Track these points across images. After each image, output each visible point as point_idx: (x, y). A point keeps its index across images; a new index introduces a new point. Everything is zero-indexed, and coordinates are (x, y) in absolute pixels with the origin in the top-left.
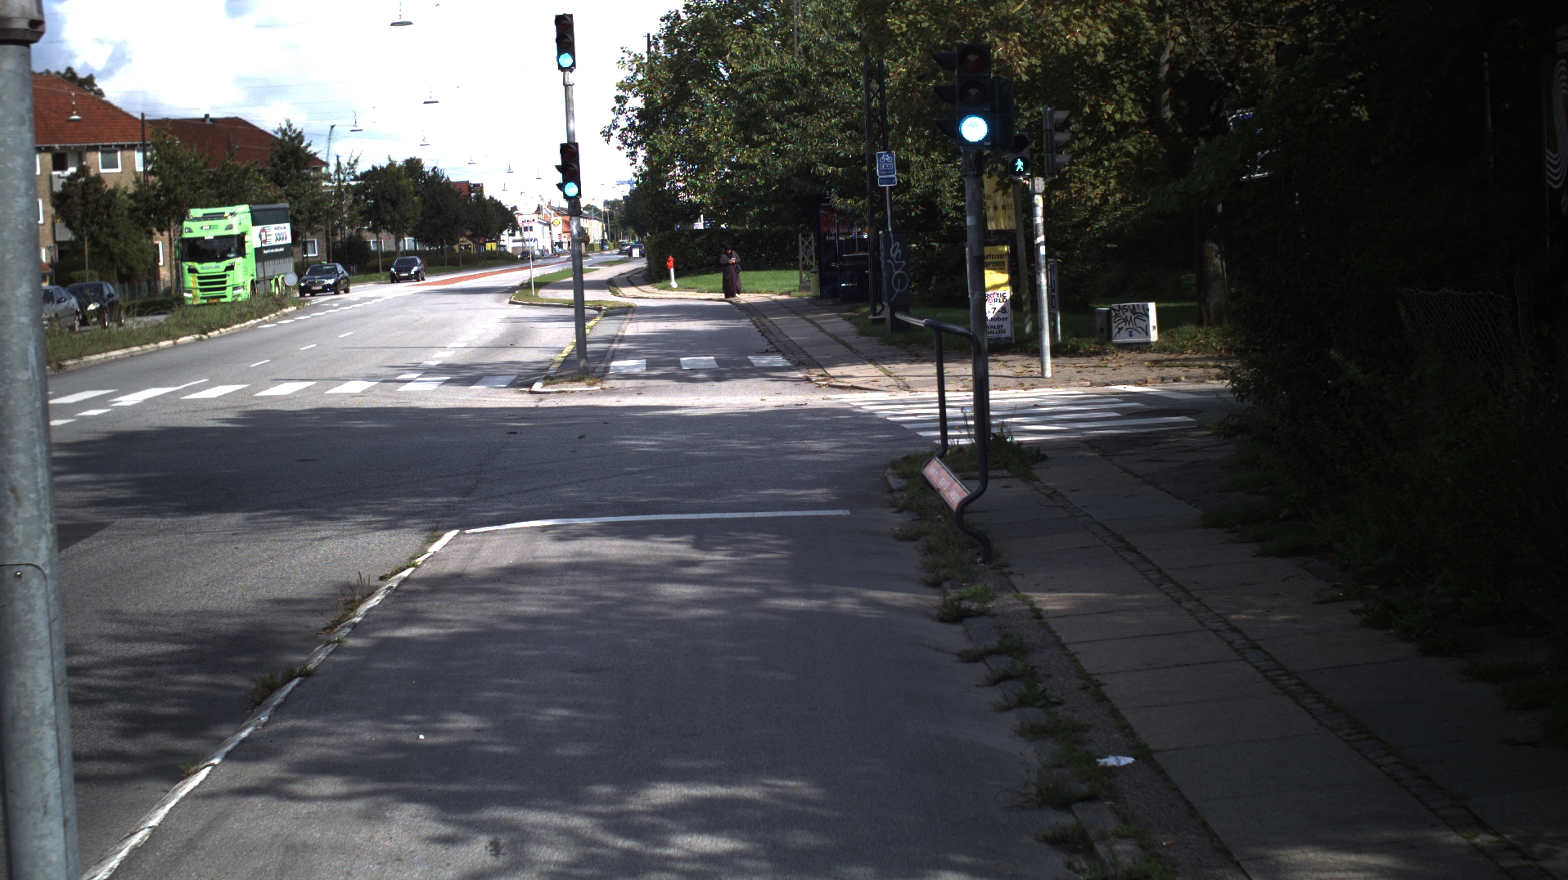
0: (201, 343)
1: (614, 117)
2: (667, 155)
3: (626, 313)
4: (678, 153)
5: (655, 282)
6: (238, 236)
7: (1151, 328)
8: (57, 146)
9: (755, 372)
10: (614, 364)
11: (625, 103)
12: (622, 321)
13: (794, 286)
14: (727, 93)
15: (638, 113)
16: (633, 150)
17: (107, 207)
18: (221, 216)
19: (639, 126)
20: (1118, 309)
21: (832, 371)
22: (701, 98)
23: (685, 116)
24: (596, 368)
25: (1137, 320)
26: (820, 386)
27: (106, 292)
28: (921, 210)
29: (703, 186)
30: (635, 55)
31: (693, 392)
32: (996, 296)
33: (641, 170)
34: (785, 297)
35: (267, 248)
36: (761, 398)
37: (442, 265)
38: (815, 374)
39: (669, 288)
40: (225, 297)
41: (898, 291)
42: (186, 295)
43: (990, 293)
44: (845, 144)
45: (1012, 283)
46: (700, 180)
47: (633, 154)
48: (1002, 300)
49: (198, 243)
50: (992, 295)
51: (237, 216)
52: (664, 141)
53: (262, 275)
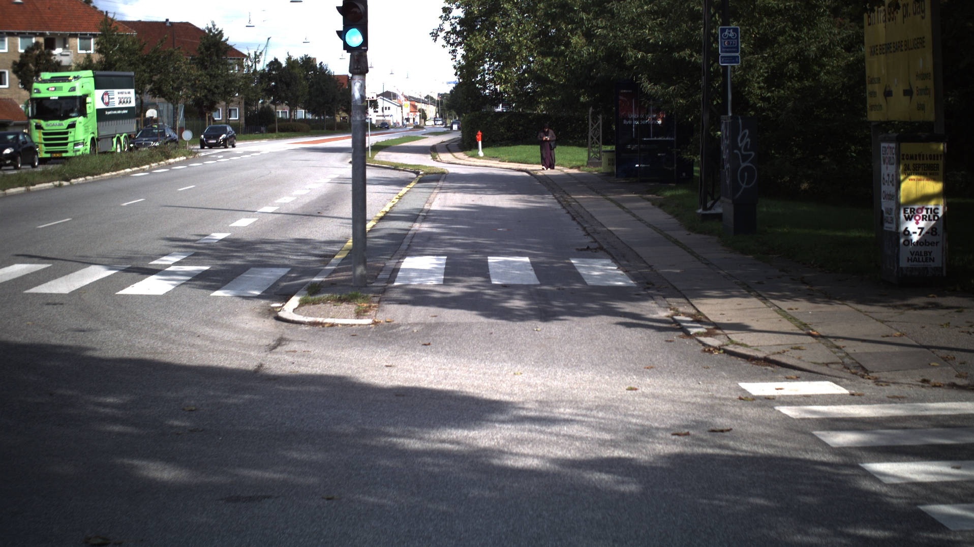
1: (441, 22)
2: (480, 52)
3: (437, 180)
4: (488, 52)
5: (466, 150)
6: (80, 97)
8: (48, 32)
9: (593, 300)
10: (409, 263)
11: (450, 13)
12: (432, 191)
13: (582, 161)
15: (460, 21)
16: (454, 48)
18: (66, 79)
19: (460, 31)
22: (508, 11)
23: (495, 24)
24: (380, 272)
27: (21, 140)
29: (506, 78)
32: (924, 213)
33: (460, 63)
34: (575, 171)
35: (109, 110)
39: (476, 156)
40: (66, 152)
41: (744, 186)
43: (916, 207)
44: (655, 31)
45: (945, 194)
46: (505, 74)
47: (454, 51)
48: (932, 218)
49: (44, 102)
50: (912, 211)
51: (80, 80)
52: (478, 42)
53: (103, 133)
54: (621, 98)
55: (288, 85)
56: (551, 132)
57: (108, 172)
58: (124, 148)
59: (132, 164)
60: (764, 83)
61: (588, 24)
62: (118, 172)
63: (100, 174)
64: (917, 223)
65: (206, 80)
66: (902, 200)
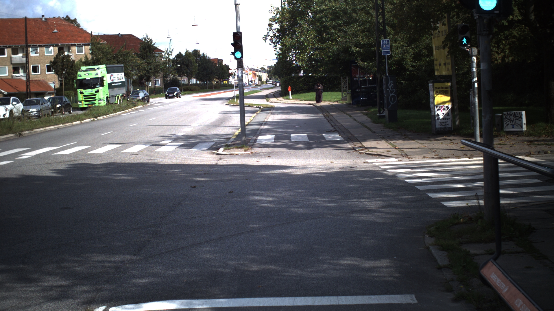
0: (93, 122)
1: (268, 32)
2: (288, 46)
3: (270, 110)
4: (293, 46)
5: (283, 96)
6: (101, 78)
7: (523, 124)
8: (60, 44)
9: (327, 144)
10: (260, 137)
11: (272, 26)
12: (267, 114)
13: (339, 98)
14: (312, 23)
15: (277, 30)
17: (72, 67)
18: (93, 69)
19: (278, 35)
20: (506, 114)
21: (366, 144)
22: (302, 24)
23: (295, 31)
24: (251, 140)
25: (516, 120)
26: (361, 153)
27: (64, 100)
28: (396, 67)
29: (302, 59)
30: (276, 8)
31: (296, 156)
32: (444, 108)
33: (278, 52)
34: (336, 103)
35: (113, 83)
36: (332, 161)
37: (206, 89)
38: (357, 145)
39: (289, 99)
40: (95, 104)
41: (392, 103)
42: (79, 103)
43: (441, 106)
44: (363, 38)
45: (452, 101)
46: (301, 56)
47: (275, 46)
48: (447, 109)
49: (84, 81)
50: (440, 107)
51: (100, 70)
52: (287, 41)
53: (111, 94)
54: (353, 68)
55: (187, 66)
56: (321, 85)
57: (112, 113)
58: (121, 101)
59: (121, 110)
60: (413, 59)
61: (336, 35)
62: (116, 113)
63: (109, 114)
64: (442, 111)
65: (145, 65)
66: (436, 104)
